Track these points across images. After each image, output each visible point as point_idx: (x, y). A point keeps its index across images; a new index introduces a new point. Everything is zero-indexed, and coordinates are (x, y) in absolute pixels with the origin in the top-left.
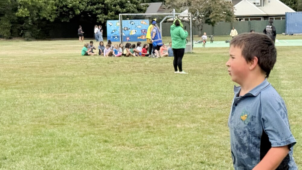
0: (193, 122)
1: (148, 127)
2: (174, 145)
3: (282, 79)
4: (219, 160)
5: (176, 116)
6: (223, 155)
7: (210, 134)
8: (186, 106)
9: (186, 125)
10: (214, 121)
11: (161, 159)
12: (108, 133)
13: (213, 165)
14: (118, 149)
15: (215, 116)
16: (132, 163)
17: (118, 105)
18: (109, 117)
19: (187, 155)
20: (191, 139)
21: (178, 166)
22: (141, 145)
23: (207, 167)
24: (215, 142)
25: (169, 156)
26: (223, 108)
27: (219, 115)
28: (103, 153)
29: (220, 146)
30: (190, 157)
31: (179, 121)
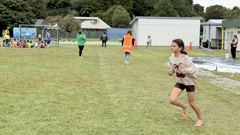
0: (53, 82)
1: (29, 84)
2: (42, 94)
3: (101, 62)
4: (63, 101)
5: (45, 79)
6: (65, 98)
7: (61, 88)
8: (51, 74)
9: (49, 84)
10: (64, 82)
11: (34, 100)
12: (7, 87)
13: (60, 103)
14: (12, 95)
15: (65, 79)
16: (18, 103)
17: (15, 73)
18: (9, 79)
19: (48, 99)
20: (51, 91)
21: (42, 104)
22: (24, 94)
23: (57, 104)
24: (62, 92)
25: (38, 99)
26: (69, 75)
27: (67, 79)
28: (4, 97)
29: (65, 94)
30: (49, 99)
31: (46, 81)
